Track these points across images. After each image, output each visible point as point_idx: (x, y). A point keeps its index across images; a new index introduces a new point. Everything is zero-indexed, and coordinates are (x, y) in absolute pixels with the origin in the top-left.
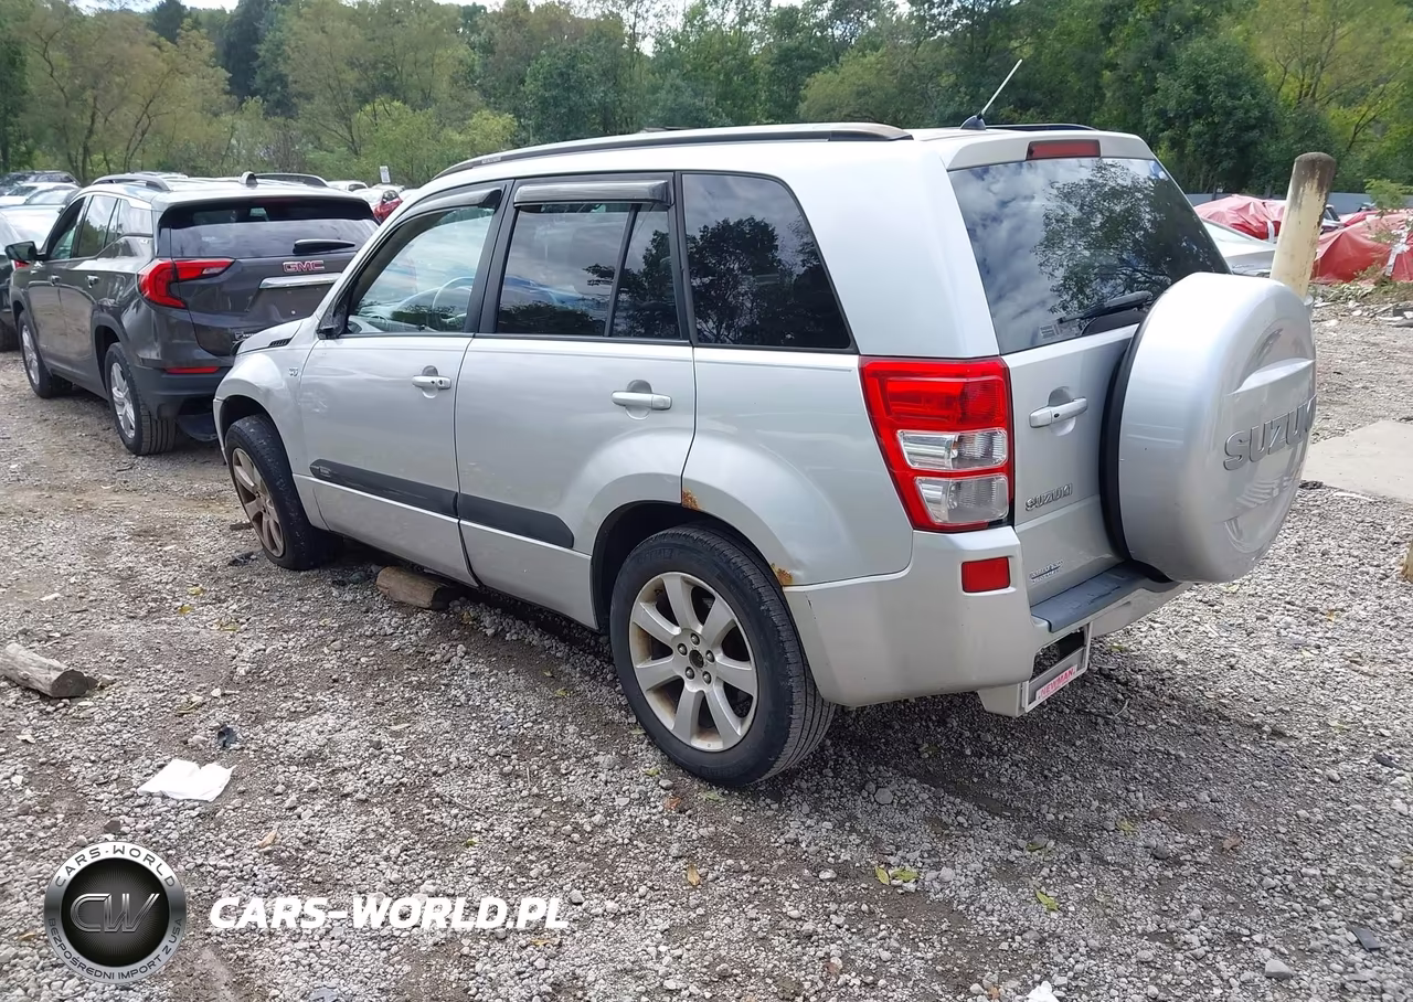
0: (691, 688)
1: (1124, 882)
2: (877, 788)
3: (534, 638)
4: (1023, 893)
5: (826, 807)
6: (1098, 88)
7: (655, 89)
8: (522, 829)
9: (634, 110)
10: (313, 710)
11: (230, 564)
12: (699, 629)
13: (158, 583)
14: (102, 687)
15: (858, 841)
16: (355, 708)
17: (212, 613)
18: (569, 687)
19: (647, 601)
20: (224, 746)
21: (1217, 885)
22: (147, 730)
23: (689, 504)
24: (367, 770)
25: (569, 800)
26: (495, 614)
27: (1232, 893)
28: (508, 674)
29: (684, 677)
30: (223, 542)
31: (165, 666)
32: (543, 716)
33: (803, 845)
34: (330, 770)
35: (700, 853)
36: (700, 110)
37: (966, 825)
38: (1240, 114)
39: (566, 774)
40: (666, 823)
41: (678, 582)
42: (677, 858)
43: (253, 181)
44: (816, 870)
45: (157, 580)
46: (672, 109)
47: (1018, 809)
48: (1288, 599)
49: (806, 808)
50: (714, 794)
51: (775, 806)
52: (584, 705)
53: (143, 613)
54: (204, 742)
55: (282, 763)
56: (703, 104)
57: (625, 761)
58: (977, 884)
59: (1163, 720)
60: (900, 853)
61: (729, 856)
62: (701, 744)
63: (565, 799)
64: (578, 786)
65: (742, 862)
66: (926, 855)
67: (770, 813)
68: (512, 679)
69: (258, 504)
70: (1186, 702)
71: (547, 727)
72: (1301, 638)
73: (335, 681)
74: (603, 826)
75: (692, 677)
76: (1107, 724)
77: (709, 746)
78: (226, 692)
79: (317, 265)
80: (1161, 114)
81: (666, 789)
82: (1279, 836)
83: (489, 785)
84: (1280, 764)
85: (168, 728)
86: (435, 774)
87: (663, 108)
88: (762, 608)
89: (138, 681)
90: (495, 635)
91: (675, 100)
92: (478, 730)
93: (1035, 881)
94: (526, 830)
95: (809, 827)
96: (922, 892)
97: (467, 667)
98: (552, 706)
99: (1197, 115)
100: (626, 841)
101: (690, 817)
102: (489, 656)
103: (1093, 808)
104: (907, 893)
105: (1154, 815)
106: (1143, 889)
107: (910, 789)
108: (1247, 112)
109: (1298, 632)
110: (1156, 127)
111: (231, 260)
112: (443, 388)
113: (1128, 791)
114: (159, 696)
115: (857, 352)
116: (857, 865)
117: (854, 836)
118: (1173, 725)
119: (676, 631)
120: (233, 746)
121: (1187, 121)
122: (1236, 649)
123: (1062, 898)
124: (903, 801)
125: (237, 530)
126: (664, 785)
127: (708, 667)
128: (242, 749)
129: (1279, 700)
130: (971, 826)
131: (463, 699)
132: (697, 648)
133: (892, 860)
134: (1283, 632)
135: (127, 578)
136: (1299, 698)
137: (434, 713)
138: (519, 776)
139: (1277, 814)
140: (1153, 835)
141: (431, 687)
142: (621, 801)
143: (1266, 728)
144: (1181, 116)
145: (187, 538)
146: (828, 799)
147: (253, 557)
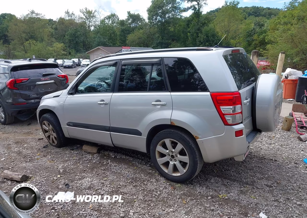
0: (171, 163)
1: (264, 192)
2: (210, 180)
3: (124, 157)
4: (247, 196)
5: (202, 185)
6: (187, 36)
7: (95, 38)
8: (144, 197)
9: (90, 42)
10: (83, 178)
11: (43, 148)
12: (173, 150)
13: (28, 153)
14: (30, 178)
15: (212, 190)
16: (93, 176)
17: (45, 159)
18: (137, 167)
19: (160, 145)
20: (68, 188)
21: (280, 190)
22: (47, 186)
23: (173, 124)
24: (104, 189)
25: (150, 190)
26: (113, 153)
27: (283, 191)
28: (122, 165)
29: (170, 161)
30: (38, 143)
31: (43, 172)
32: (135, 173)
33: (202, 193)
34: (95, 190)
35: (183, 197)
36: (105, 42)
37: (230, 185)
38: (215, 41)
39: (146, 185)
40: (173, 192)
41: (169, 141)
42: (179, 199)
43: (30, 60)
44: (207, 197)
45: (27, 153)
46: (99, 42)
47: (238, 180)
48: (264, 135)
49: (199, 186)
50: (179, 185)
51: (192, 186)
52: (142, 170)
53: (29, 161)
54: (62, 187)
55: (83, 190)
56: (106, 41)
57: (157, 180)
58: (238, 195)
59: (255, 160)
60: (221, 191)
61: (189, 197)
62: (175, 175)
63: (149, 189)
64: (150, 187)
65: (192, 198)
66: (226, 191)
67: (192, 187)
68: (123, 166)
69: (49, 133)
70: (257, 156)
71: (137, 175)
72: (270, 142)
73: (85, 171)
74: (160, 194)
75: (171, 161)
76: (245, 162)
77: (177, 175)
78: (61, 176)
79: (48, 79)
80: (200, 41)
81: (169, 185)
82: (286, 179)
83: (132, 189)
84: (279, 167)
85: (52, 185)
86: (119, 188)
87: (97, 42)
88: (190, 144)
89: (37, 176)
90: (114, 157)
91: (99, 40)
92: (123, 177)
93: (248, 193)
94: (145, 197)
95: (201, 189)
96: (229, 199)
97: (113, 165)
98: (135, 171)
99: (207, 42)
100: (167, 197)
101: (176, 190)
102: (116, 162)
103: (251, 178)
104: (226, 199)
105: (262, 178)
106: (268, 192)
107: (216, 179)
108: (216, 41)
109: (269, 141)
110: (199, 44)
111: (29, 78)
112: (106, 104)
113: (256, 174)
114: (46, 178)
115: (209, 92)
116: (214, 195)
117: (211, 190)
118: (257, 161)
119: (168, 151)
120: (70, 187)
121: (205, 43)
122: (260, 145)
123: (255, 196)
124: (216, 182)
125: (40, 140)
126: (168, 184)
127: (176, 158)
128: (72, 188)
129: (273, 154)
130: (231, 185)
131: (116, 171)
132: (173, 154)
133: (220, 193)
134: (267, 142)
135: (19, 153)
136: (276, 153)
137: (111, 175)
138: (137, 186)
139: (284, 176)
140: (264, 182)
141: (107, 169)
142: (161, 189)
143: (273, 160)
144: (204, 42)
145: (29, 143)
146: (201, 183)
147: (48, 146)
